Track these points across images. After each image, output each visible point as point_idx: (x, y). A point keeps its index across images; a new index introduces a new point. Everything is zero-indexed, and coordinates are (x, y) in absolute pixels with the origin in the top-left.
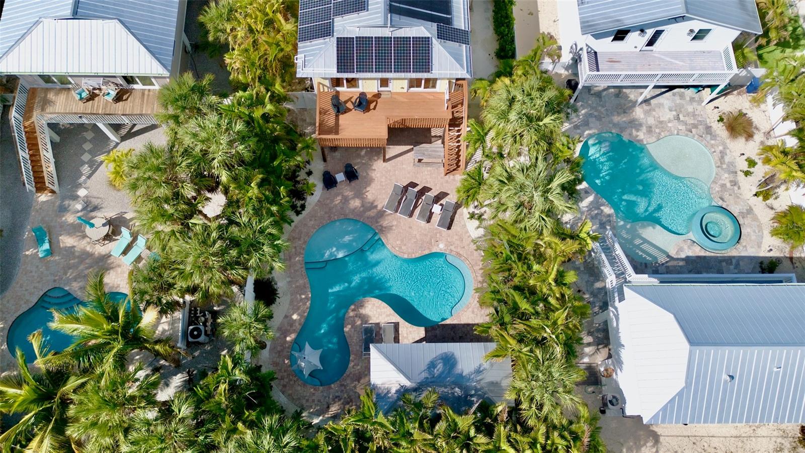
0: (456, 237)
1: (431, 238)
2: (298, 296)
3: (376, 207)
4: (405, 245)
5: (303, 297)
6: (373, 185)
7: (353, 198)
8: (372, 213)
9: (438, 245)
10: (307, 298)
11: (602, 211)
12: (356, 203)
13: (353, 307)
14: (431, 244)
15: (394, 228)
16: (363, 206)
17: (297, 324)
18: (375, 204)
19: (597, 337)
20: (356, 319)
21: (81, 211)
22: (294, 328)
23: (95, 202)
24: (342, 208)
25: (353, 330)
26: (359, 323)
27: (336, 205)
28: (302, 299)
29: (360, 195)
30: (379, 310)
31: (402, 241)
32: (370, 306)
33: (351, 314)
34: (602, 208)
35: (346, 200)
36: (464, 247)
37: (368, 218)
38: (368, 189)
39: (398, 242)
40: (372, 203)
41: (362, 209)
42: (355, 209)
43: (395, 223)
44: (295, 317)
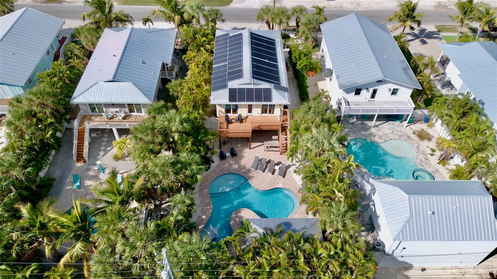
0: (287, 181)
1: (275, 181)
2: (206, 207)
3: (246, 168)
4: (261, 184)
5: (208, 208)
6: (244, 159)
7: (234, 164)
8: (244, 170)
9: (279, 185)
10: (210, 208)
11: (362, 171)
12: (236, 166)
13: (234, 212)
14: (275, 184)
15: (255, 177)
16: (239, 167)
17: (205, 220)
18: (245, 167)
19: (368, 228)
20: (237, 218)
21: (97, 170)
22: (203, 222)
23: (104, 166)
24: (229, 168)
25: (235, 223)
26: (238, 220)
27: (226, 167)
28: (207, 209)
29: (237, 163)
30: (248, 214)
31: (260, 182)
32: (244, 212)
33: (234, 216)
34: (361, 169)
35: (231, 165)
36: (292, 186)
37: (242, 173)
38: (242, 160)
39: (258, 183)
40: (244, 166)
41: (239, 169)
42: (235, 169)
43: (256, 175)
44: (204, 217)
